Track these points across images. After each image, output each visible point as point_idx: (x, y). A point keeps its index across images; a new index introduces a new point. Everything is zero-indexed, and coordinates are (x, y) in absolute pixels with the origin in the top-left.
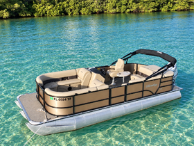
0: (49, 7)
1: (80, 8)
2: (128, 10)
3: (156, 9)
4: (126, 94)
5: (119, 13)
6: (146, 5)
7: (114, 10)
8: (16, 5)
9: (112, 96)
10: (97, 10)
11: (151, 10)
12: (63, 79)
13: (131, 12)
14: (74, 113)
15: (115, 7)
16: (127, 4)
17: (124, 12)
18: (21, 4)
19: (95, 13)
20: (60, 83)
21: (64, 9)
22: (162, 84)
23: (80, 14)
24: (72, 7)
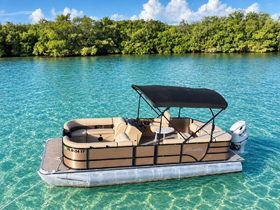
0: (138, 45)
1: (173, 46)
2: (232, 50)
3: (271, 49)
4: (156, 156)
5: (221, 52)
6: (258, 44)
7: (214, 49)
8: (105, 42)
9: (137, 155)
10: (192, 49)
11: (265, 50)
12: (96, 127)
13: (235, 52)
14: (88, 169)
15: (215, 46)
16: (231, 42)
17: (227, 52)
18: (109, 41)
19: (191, 52)
20: (90, 132)
21: (154, 46)
22: (211, 150)
23: (172, 52)
24: (163, 45)
